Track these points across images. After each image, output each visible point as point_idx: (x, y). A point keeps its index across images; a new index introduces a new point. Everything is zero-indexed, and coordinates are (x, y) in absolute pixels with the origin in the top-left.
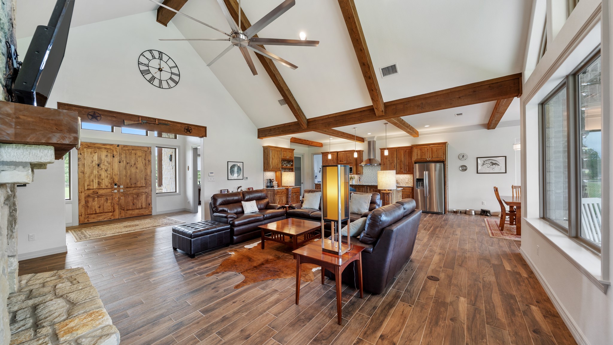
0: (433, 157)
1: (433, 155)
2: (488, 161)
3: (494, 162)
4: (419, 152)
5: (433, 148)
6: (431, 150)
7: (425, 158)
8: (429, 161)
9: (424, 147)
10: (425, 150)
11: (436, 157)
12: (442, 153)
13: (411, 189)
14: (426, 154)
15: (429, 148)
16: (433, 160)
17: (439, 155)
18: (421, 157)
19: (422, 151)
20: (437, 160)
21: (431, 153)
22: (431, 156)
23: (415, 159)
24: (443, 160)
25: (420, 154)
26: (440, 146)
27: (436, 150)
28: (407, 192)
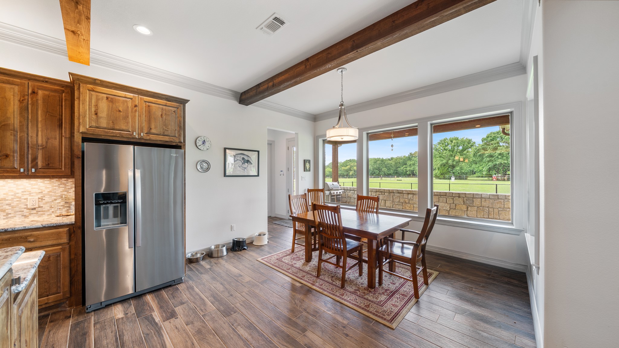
0: (153, 131)
1: (152, 126)
2: (240, 156)
3: (246, 158)
4: (104, 105)
5: (151, 106)
6: (145, 109)
7: (126, 129)
8: (138, 141)
9: (123, 96)
10: (126, 104)
11: (159, 132)
12: (177, 124)
13: (64, 231)
14: (128, 117)
15: (140, 103)
16: (153, 139)
17: (168, 129)
18: (113, 123)
19: (114, 106)
20: (163, 142)
21: (146, 120)
22: (146, 126)
23: (87, 127)
24: (179, 142)
25: (106, 113)
26: (171, 104)
27: (161, 113)
28: (46, 248)
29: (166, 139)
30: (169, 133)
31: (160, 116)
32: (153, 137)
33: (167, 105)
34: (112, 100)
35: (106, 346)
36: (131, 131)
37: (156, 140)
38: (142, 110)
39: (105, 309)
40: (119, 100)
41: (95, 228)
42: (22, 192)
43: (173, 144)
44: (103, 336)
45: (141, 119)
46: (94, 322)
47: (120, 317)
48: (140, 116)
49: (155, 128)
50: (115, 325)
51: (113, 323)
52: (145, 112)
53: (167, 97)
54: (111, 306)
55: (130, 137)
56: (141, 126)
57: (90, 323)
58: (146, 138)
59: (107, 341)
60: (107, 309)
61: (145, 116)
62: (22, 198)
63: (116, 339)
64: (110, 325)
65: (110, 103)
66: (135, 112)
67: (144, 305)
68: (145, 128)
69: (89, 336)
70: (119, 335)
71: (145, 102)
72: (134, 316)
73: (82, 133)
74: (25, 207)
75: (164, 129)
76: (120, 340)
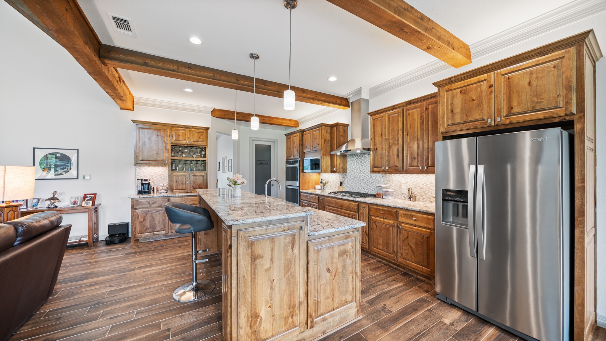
0: (515, 110)
1: (515, 104)
4: (458, 100)
5: (512, 77)
6: (504, 84)
7: (480, 118)
8: (496, 128)
9: (477, 81)
10: (479, 89)
11: (526, 109)
12: (561, 87)
13: (431, 219)
14: (482, 103)
15: (497, 80)
16: (515, 122)
17: (542, 99)
18: (467, 115)
19: (468, 97)
20: (534, 121)
21: (505, 98)
22: (505, 107)
23: (446, 126)
24: (567, 115)
25: (460, 108)
26: (548, 57)
27: (528, 80)
28: (422, 228)
29: (539, 115)
30: (545, 104)
31: (526, 85)
32: (516, 119)
33: (540, 62)
34: (465, 92)
35: (409, 330)
36: (485, 119)
37: (520, 121)
38: (499, 88)
39: (448, 306)
40: (473, 88)
41: (442, 222)
42: (430, 184)
43: (554, 121)
44: (418, 322)
45: (497, 100)
46: (430, 308)
47: (445, 322)
48: (496, 97)
49: (519, 104)
50: (434, 324)
51: (435, 321)
52: (504, 89)
53: (539, 51)
54: (454, 308)
55: (485, 126)
56: (498, 108)
57: (427, 306)
58: (505, 123)
59: (414, 328)
60: (450, 307)
61: (504, 94)
62: (430, 188)
63: (419, 333)
64: (432, 320)
65: (463, 95)
66: (489, 95)
67: (474, 332)
68: (503, 109)
69: (414, 314)
70: (424, 333)
71: (503, 75)
72: (453, 332)
73: (443, 133)
74: (431, 195)
75: (533, 102)
76: (419, 336)
